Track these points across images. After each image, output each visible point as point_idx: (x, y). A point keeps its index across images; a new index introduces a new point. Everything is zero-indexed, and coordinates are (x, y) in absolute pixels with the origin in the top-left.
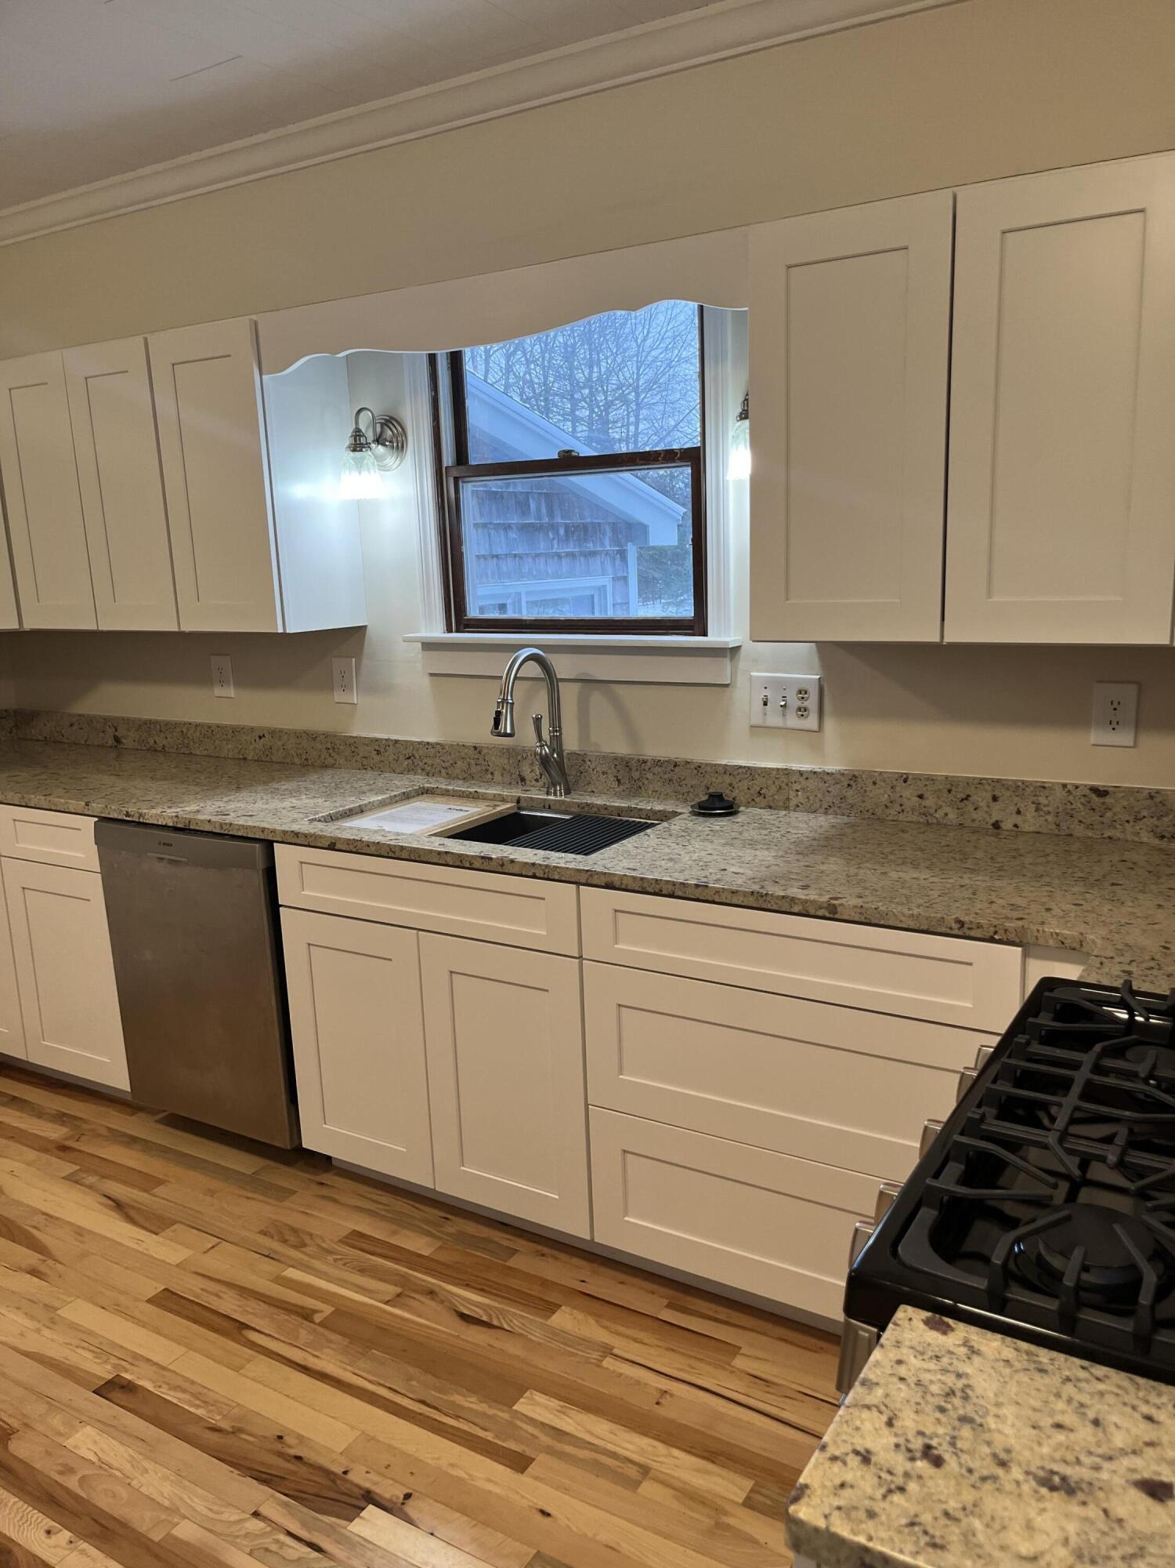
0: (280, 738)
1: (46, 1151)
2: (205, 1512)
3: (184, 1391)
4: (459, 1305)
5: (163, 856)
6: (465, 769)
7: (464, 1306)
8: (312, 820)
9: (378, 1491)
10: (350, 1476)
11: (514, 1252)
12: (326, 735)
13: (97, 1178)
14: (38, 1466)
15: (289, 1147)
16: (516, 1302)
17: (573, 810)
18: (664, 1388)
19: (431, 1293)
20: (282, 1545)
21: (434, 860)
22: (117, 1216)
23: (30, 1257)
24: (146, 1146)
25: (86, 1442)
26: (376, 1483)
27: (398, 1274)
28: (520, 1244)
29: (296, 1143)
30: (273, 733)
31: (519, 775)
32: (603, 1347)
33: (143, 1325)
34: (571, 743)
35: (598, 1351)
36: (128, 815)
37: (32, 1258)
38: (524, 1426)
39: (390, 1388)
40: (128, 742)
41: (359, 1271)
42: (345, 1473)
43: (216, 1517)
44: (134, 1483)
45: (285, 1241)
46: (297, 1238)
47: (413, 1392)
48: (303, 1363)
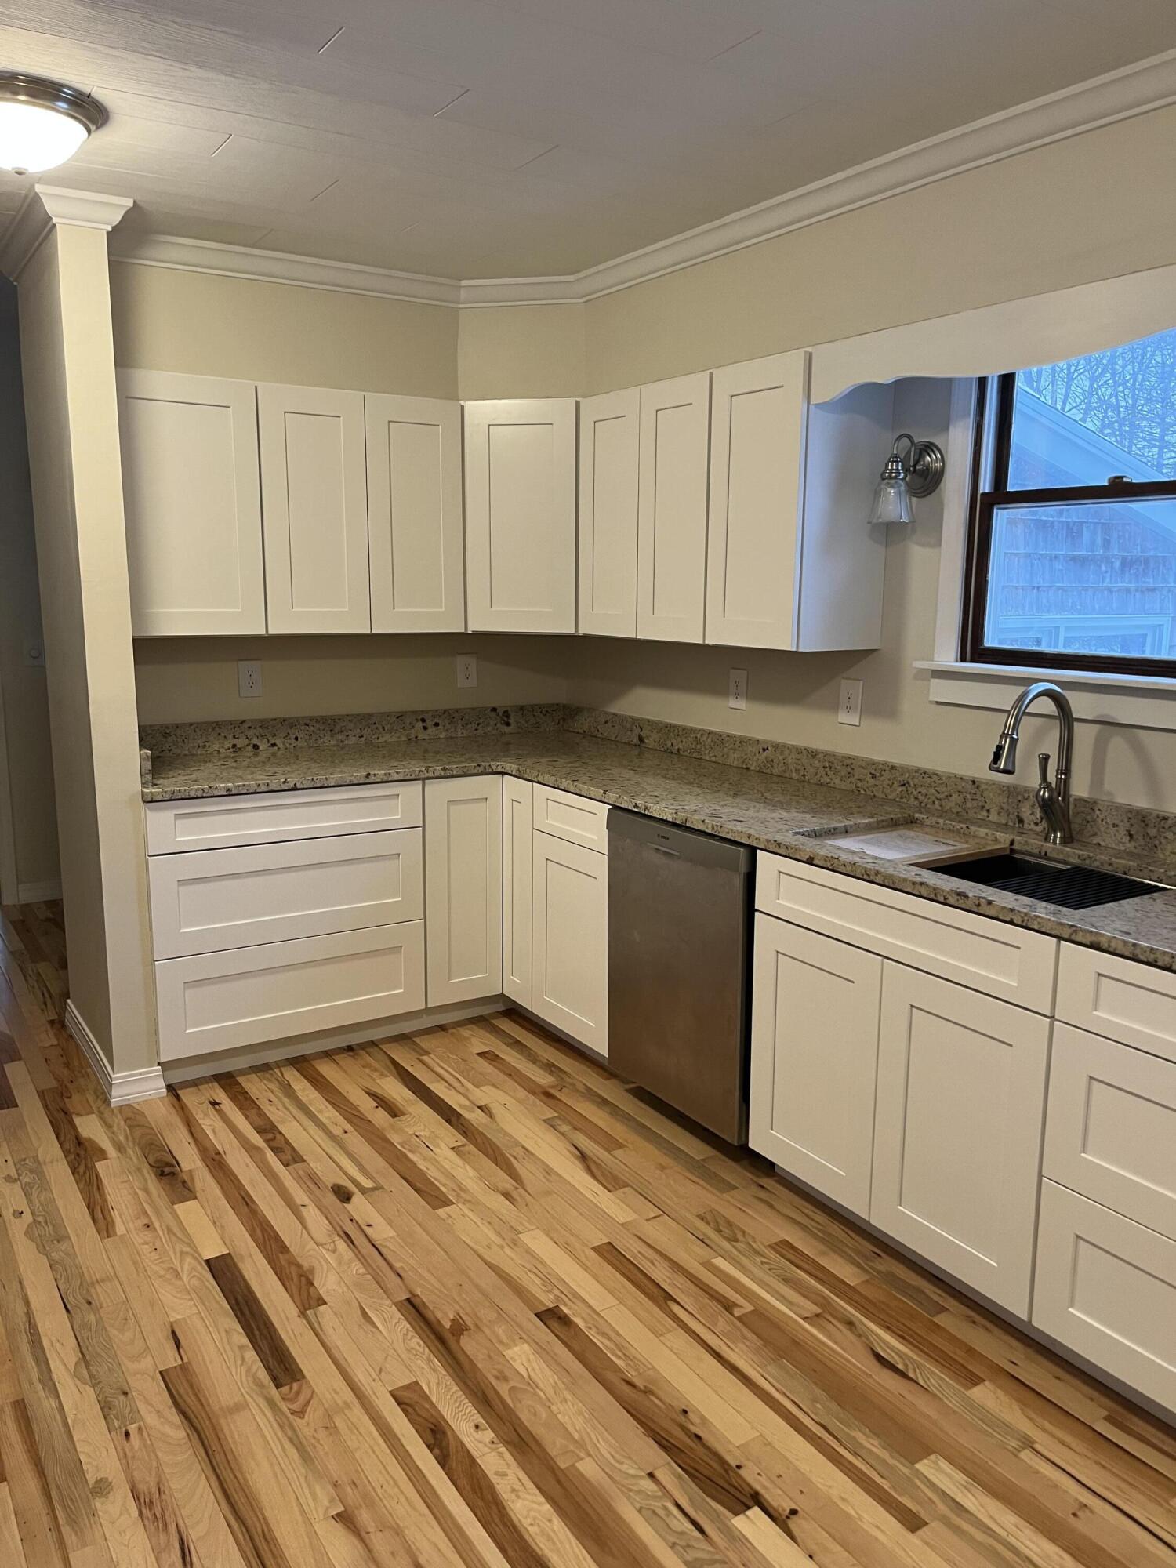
0: (782, 753)
1: (534, 1093)
2: (608, 1456)
3: (610, 1339)
4: (876, 1345)
5: (660, 848)
6: (960, 802)
7: (881, 1346)
8: (797, 833)
9: (767, 1496)
10: (742, 1472)
11: (944, 1309)
12: (826, 754)
13: (570, 1127)
14: (480, 1365)
15: (736, 1144)
16: (937, 1361)
17: (1071, 860)
18: (1085, 1501)
19: (850, 1324)
20: (669, 1513)
21: (909, 890)
22: (580, 1165)
23: (506, 1182)
24: (614, 1111)
25: (521, 1357)
26: (764, 1487)
27: (819, 1294)
28: (951, 1303)
29: (743, 1142)
30: (776, 746)
31: (1018, 816)
32: (1025, 1438)
33: (586, 1269)
34: (1080, 788)
35: (1019, 1440)
36: (636, 806)
37: (507, 1183)
38: (922, 1486)
39: (794, 1402)
40: (649, 742)
41: (783, 1279)
42: (739, 1467)
43: (617, 1465)
44: (553, 1408)
45: (719, 1231)
46: (731, 1233)
47: (815, 1414)
48: (717, 1350)
